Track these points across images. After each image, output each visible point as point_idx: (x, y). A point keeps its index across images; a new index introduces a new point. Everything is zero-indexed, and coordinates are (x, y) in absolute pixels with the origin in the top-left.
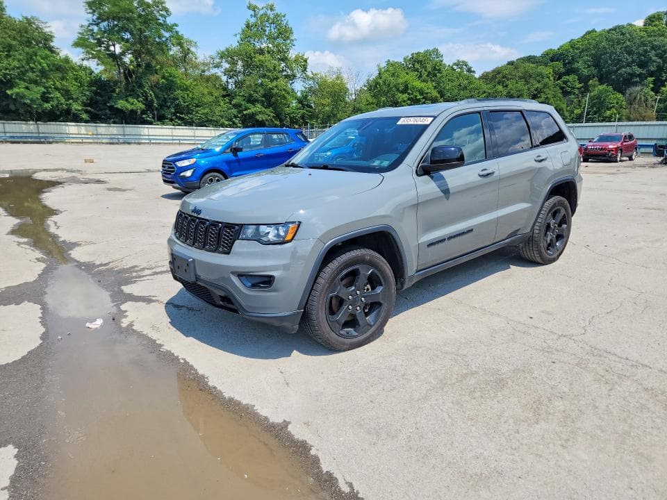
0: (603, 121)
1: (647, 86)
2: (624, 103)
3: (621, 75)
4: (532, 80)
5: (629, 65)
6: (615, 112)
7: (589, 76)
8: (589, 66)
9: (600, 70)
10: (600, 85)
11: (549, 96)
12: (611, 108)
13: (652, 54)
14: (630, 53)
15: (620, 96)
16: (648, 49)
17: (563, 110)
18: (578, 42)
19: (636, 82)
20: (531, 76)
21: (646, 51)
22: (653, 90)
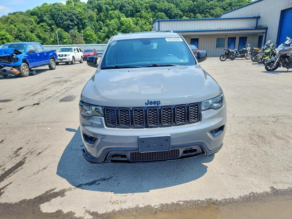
0: (63, 44)
1: (76, 30)
2: (70, 37)
3: (65, 24)
4: (27, 24)
5: (66, 20)
6: (68, 40)
7: (52, 24)
8: (50, 19)
9: (56, 21)
10: (58, 28)
11: (39, 32)
12: (65, 38)
13: (74, 17)
14: (66, 15)
15: (67, 33)
16: (72, 14)
17: (47, 38)
18: (41, 8)
19: (71, 28)
20: (26, 22)
21: (71, 15)
22: (78, 31)
